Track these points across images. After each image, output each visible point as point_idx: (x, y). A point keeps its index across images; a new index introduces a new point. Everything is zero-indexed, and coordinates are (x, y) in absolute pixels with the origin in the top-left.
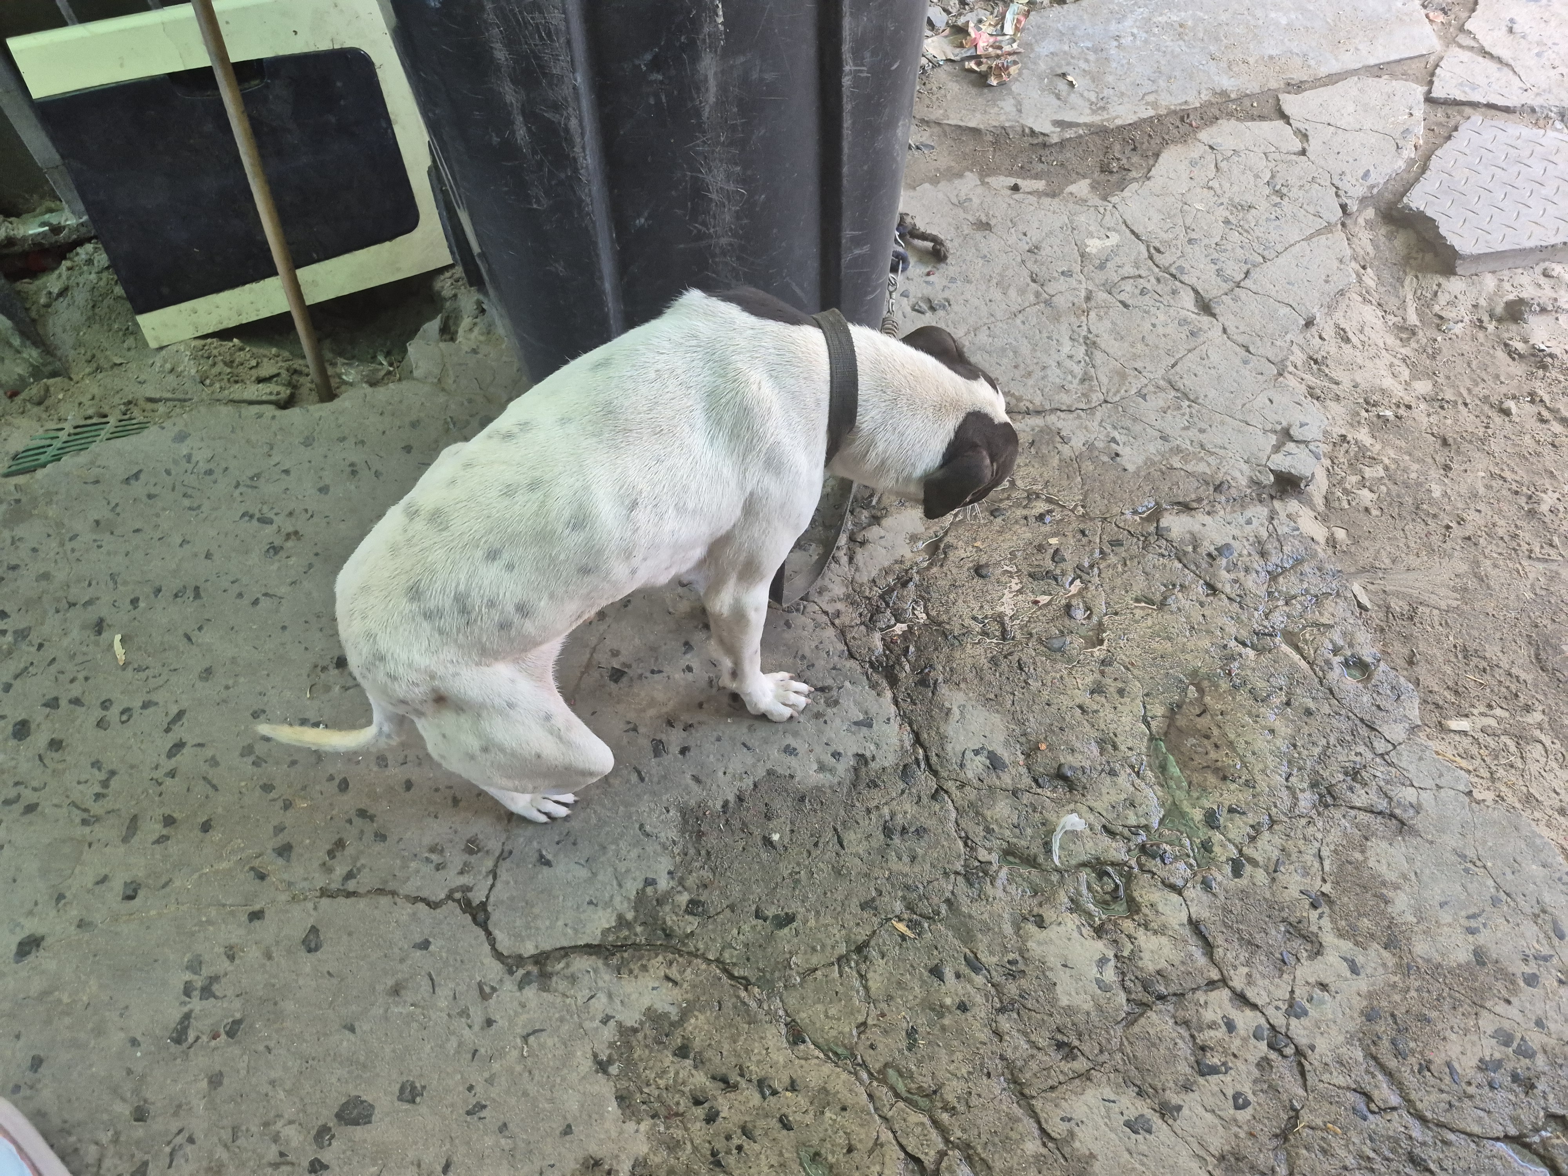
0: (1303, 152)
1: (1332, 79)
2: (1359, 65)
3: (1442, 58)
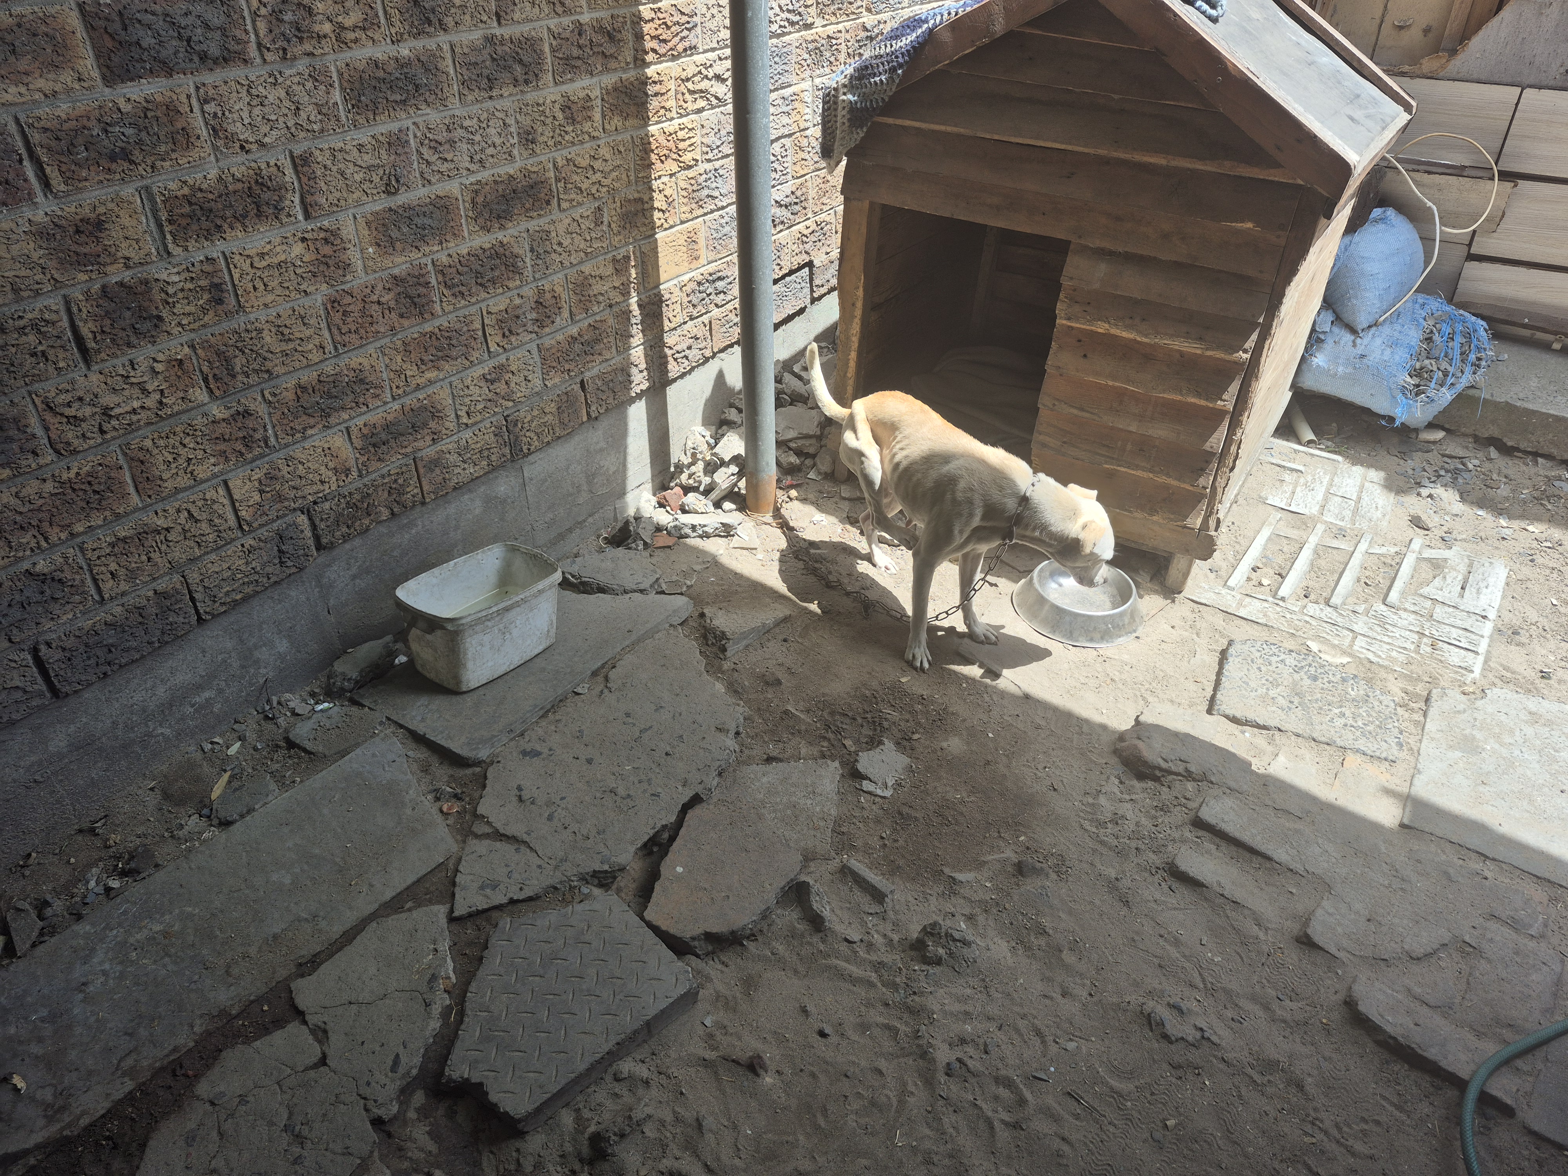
0: (323, 1061)
1: (349, 936)
2: (376, 906)
3: (460, 860)
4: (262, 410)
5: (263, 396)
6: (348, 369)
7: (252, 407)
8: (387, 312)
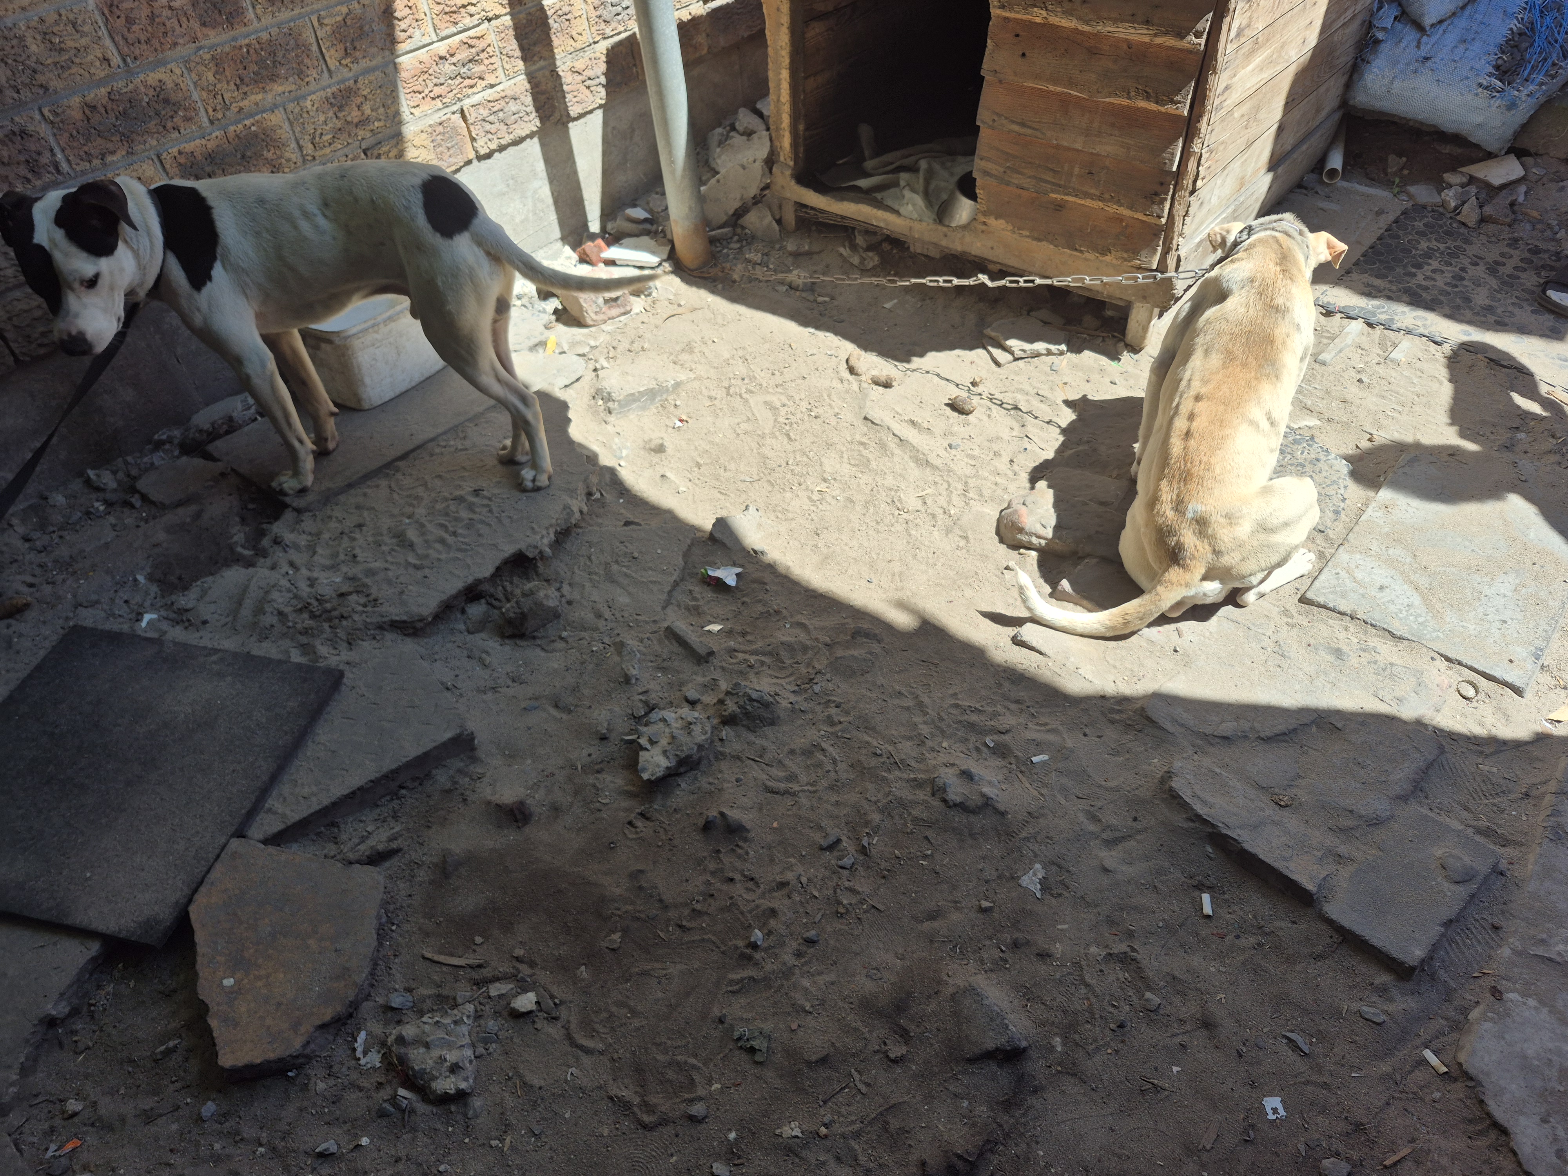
4: (44, 130)
5: (43, 115)
6: (146, 86)
7: (30, 128)
8: (185, 19)
